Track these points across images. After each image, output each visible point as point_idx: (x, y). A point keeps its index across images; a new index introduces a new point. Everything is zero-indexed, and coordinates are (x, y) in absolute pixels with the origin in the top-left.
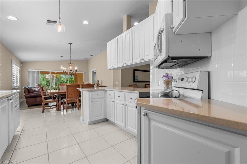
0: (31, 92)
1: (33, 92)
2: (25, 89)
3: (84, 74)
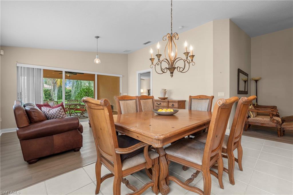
0: (36, 119)
1: (42, 121)
2: (17, 113)
3: (121, 78)
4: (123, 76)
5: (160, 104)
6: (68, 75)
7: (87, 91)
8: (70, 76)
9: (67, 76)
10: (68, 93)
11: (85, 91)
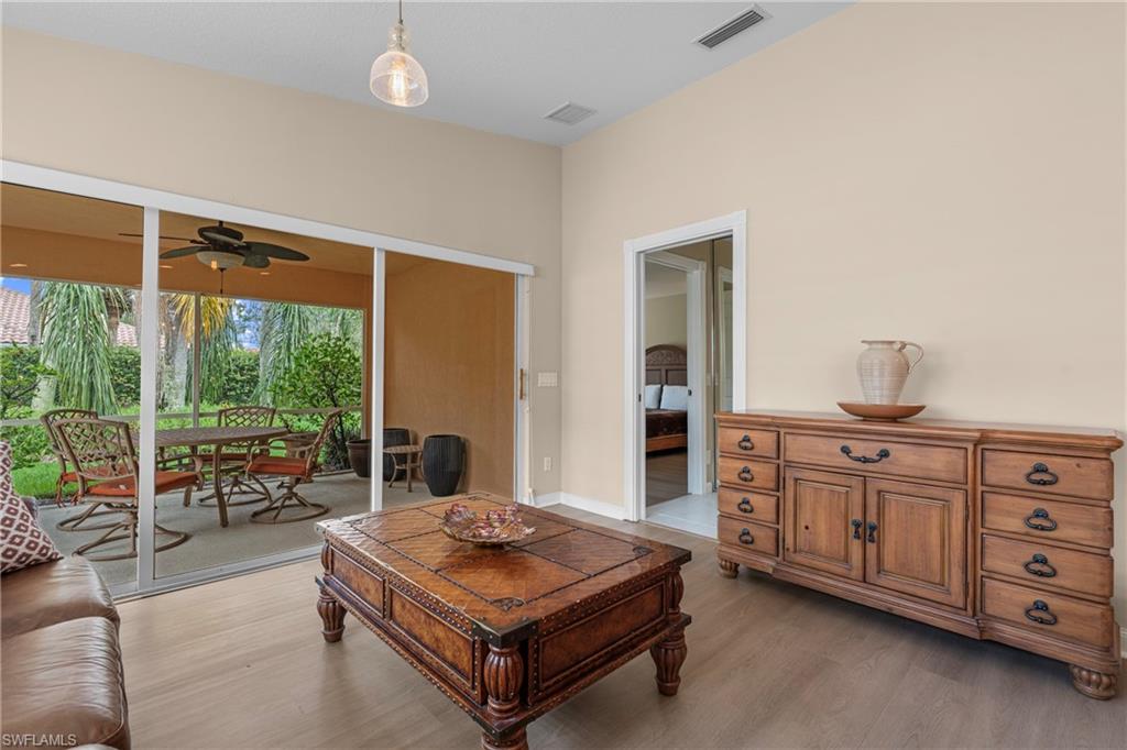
3: (526, 280)
4: (537, 272)
5: (884, 454)
6: (214, 265)
7: (329, 359)
8: (222, 270)
9: (210, 268)
10: (248, 370)
11: (316, 361)
